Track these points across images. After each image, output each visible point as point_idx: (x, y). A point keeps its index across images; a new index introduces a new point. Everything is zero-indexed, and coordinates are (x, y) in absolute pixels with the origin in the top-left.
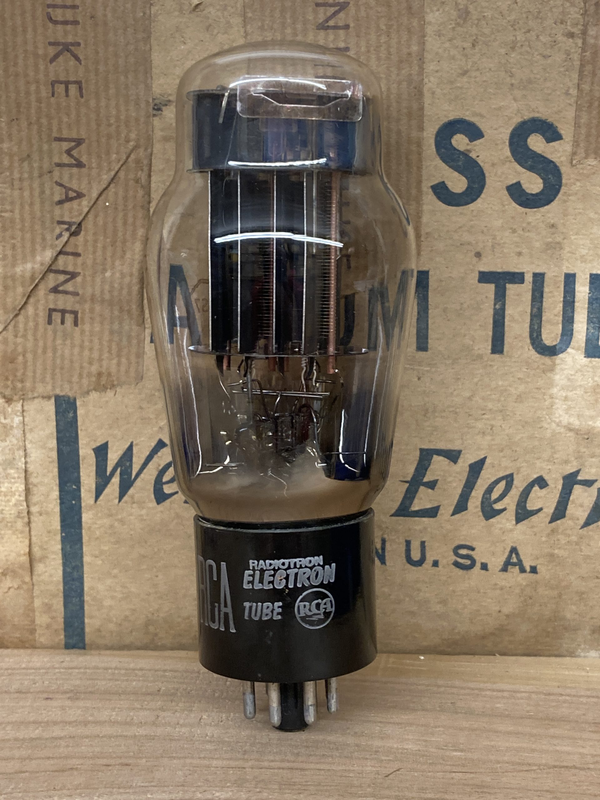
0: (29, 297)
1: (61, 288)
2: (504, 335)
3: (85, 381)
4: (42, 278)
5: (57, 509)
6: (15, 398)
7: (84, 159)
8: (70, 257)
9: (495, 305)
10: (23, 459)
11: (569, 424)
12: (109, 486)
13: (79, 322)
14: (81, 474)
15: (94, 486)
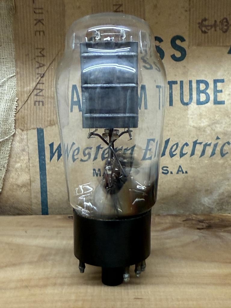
0: (28, 98)
1: (38, 94)
2: (172, 100)
3: (46, 123)
4: (32, 91)
5: (38, 165)
6: (25, 129)
7: (45, 54)
8: (41, 85)
9: (169, 91)
10: (27, 149)
11: (194, 125)
12: (54, 156)
13: (44, 105)
14: (46, 153)
15: (49, 156)
